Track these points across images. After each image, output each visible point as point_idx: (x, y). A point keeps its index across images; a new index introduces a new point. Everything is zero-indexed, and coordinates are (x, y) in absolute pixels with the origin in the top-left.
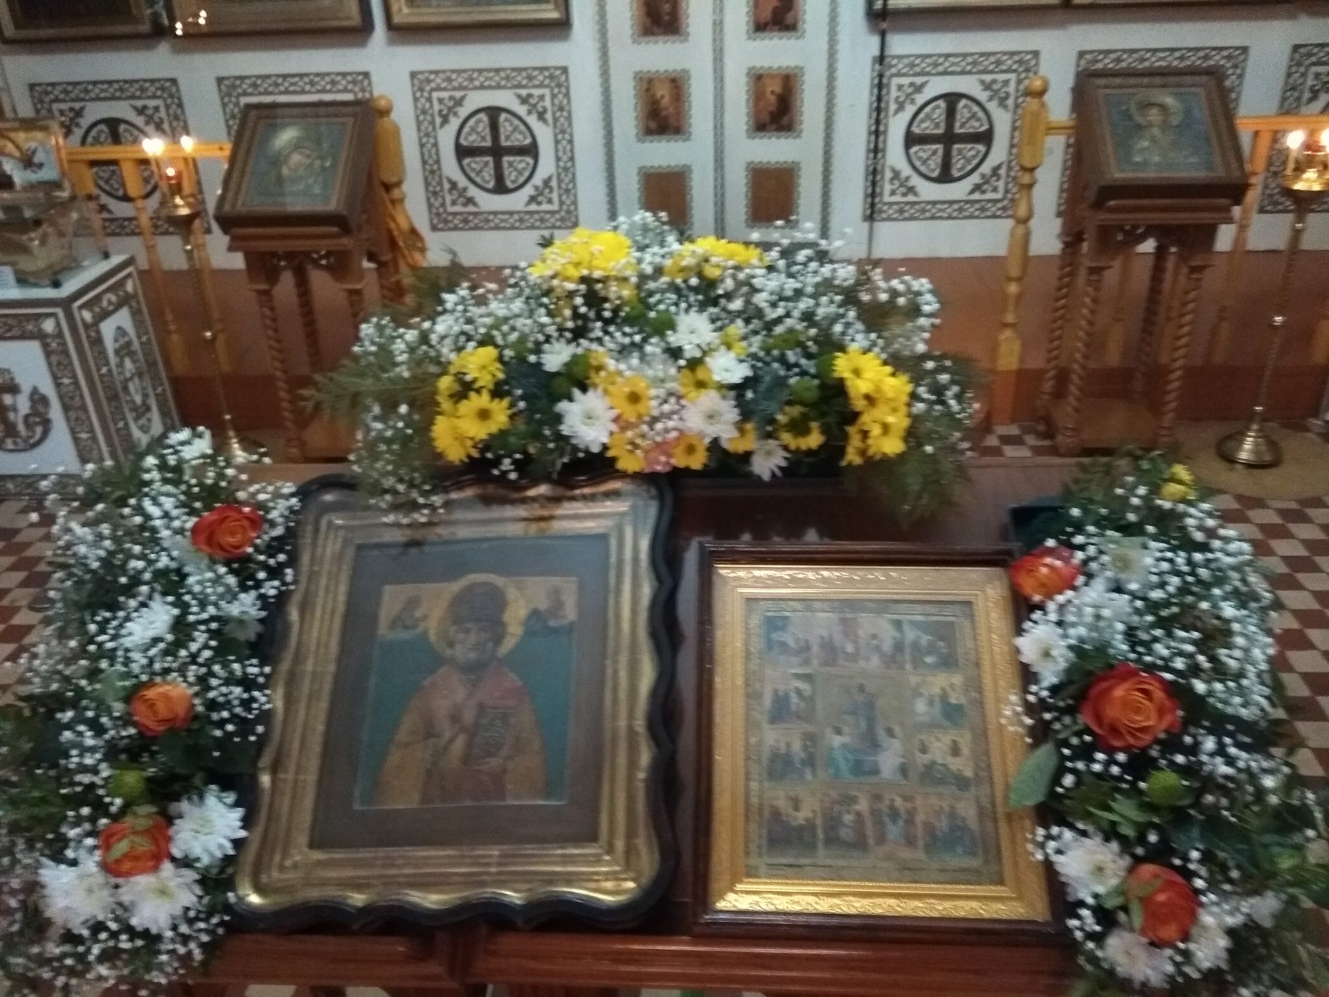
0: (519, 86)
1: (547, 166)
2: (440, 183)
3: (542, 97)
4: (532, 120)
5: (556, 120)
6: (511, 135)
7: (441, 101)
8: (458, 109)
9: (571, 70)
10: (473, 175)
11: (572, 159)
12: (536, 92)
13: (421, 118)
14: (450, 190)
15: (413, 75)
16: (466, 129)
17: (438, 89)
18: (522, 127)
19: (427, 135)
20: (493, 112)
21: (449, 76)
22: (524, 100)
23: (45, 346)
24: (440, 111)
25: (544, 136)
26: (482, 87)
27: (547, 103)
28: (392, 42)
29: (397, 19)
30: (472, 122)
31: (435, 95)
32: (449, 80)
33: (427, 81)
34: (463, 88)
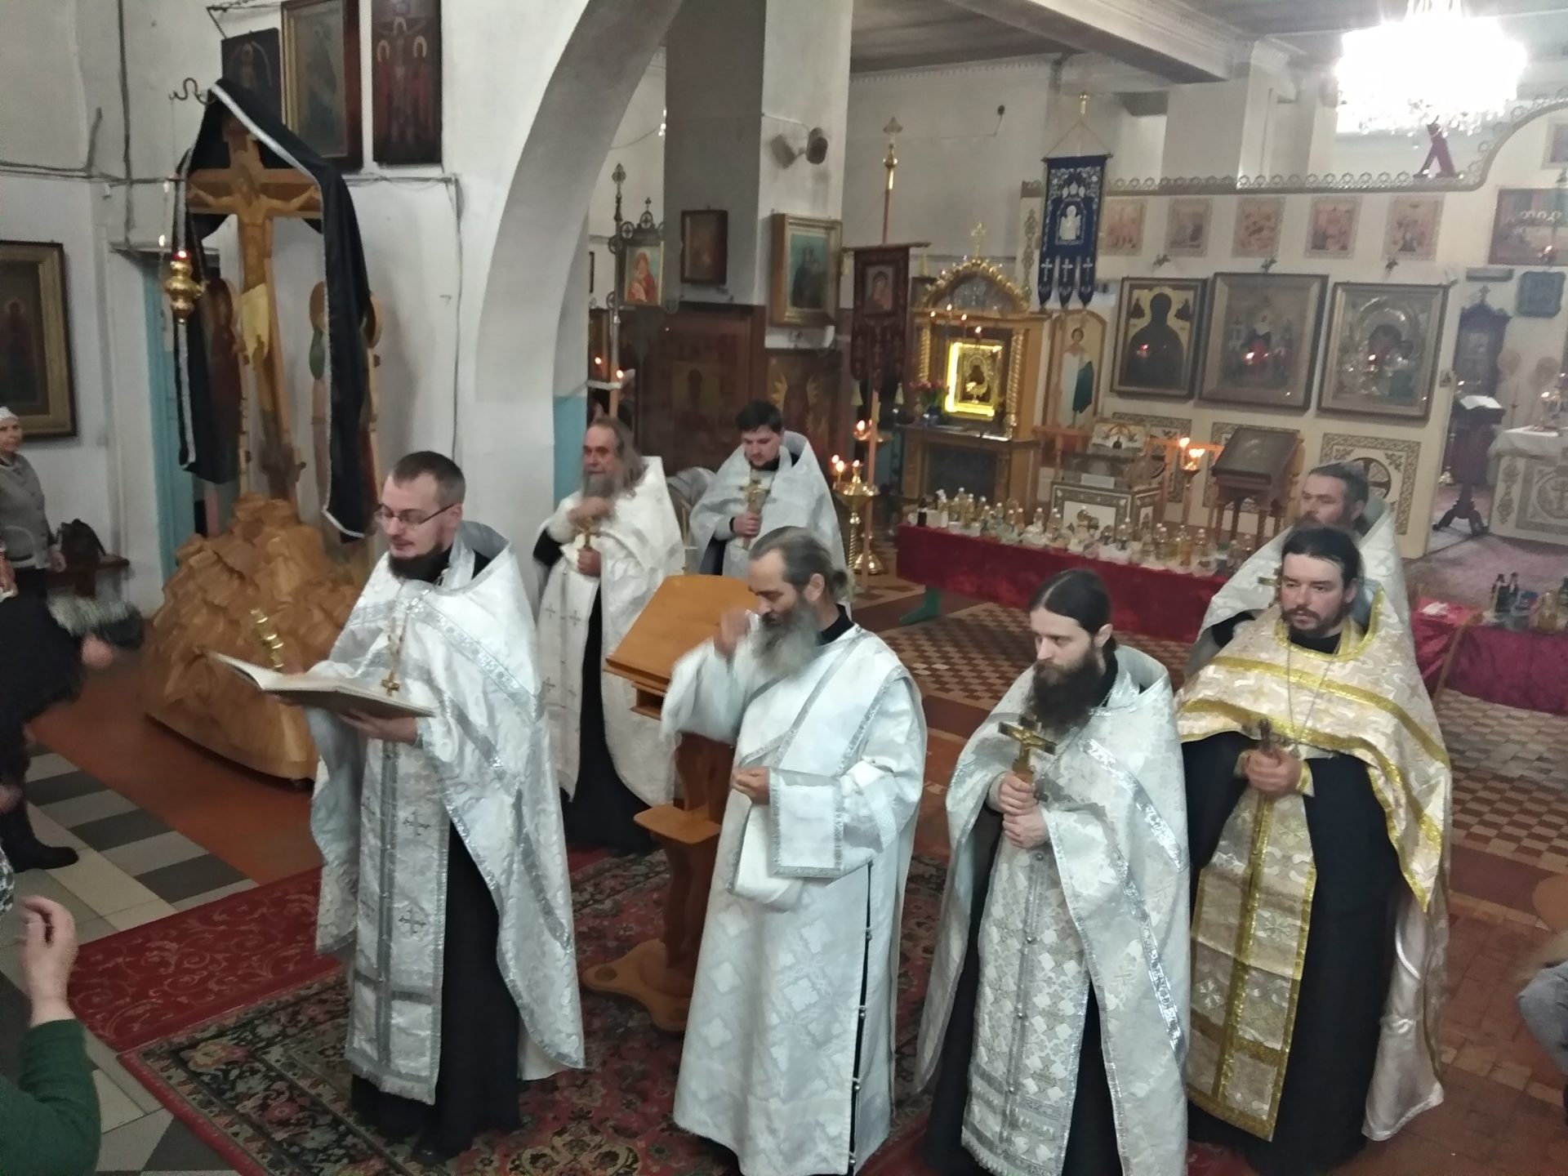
0: (1388, 449)
1: (1394, 495)
3: (1400, 457)
4: (1391, 469)
5: (1406, 470)
6: (1374, 475)
7: (1336, 451)
9: (1423, 446)
11: (1411, 494)
12: (1398, 454)
17: (1337, 444)
18: (1384, 472)
20: (1368, 461)
21: (1346, 438)
22: (1388, 457)
23: (1117, 511)
25: (1396, 478)
26: (1364, 447)
27: (1403, 460)
28: (1318, 416)
29: (1324, 405)
31: (1335, 447)
32: (1346, 440)
33: (1333, 439)
34: (1353, 445)
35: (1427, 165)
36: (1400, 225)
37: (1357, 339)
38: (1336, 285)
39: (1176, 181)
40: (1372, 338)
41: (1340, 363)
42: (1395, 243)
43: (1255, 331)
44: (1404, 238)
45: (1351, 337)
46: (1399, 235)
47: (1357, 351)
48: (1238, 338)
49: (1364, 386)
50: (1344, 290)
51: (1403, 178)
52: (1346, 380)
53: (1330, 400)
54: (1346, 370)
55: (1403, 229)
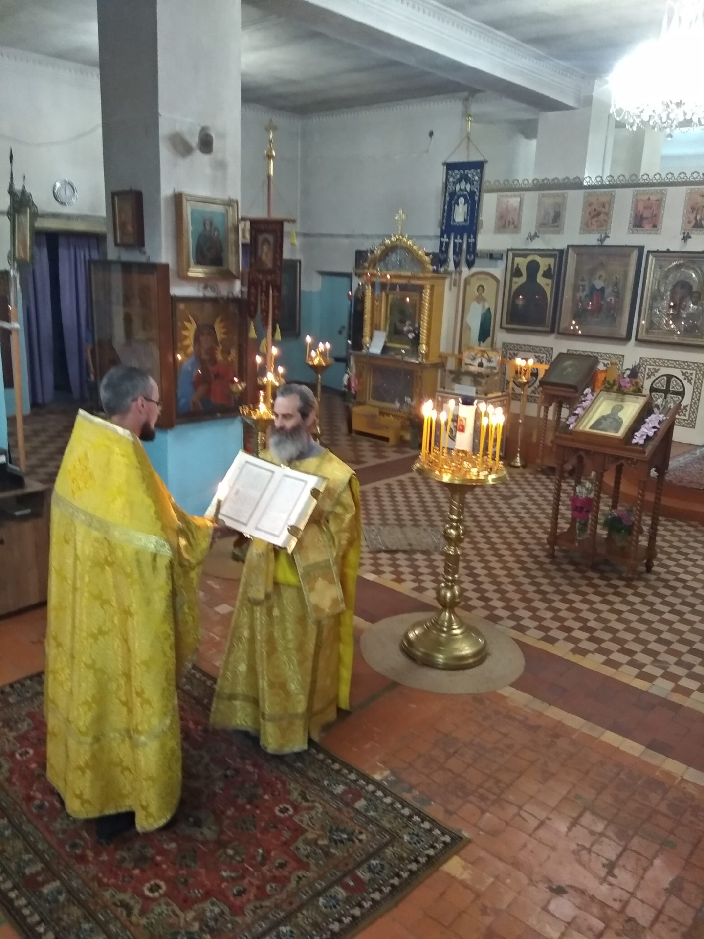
0: (684, 368)
1: (687, 401)
3: (692, 374)
4: (685, 382)
5: (695, 383)
6: (674, 386)
7: (649, 369)
8: (656, 374)
10: (654, 399)
11: (699, 400)
12: (690, 371)
15: (641, 358)
16: (657, 381)
17: (650, 365)
18: (680, 384)
20: (669, 377)
21: (655, 361)
22: (683, 374)
24: (648, 373)
25: (689, 389)
26: (668, 367)
27: (693, 377)
28: (636, 345)
29: (640, 337)
30: (659, 379)
31: (648, 367)
33: (647, 361)
34: (660, 366)
37: (663, 291)
38: (649, 252)
39: (543, 180)
40: (673, 291)
41: (651, 308)
43: (594, 285)
44: (696, 218)
45: (659, 290)
47: (663, 299)
48: (583, 290)
50: (653, 256)
51: (695, 175)
52: (655, 320)
53: (644, 334)
54: (655, 313)
55: (695, 212)
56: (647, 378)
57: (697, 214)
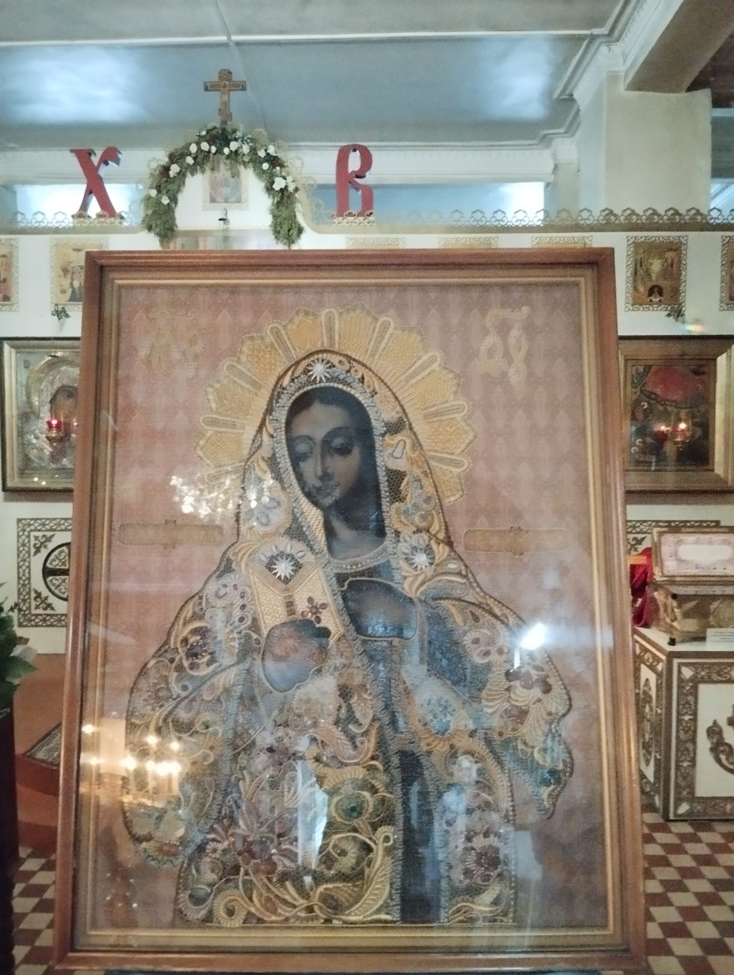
2: (29, 593)
7: (36, 538)
8: (48, 544)
10: (53, 588)
13: (21, 549)
14: (35, 599)
15: (19, 520)
16: (52, 557)
17: (35, 530)
19: (24, 560)
21: (43, 522)
24: (35, 545)
26: (65, 530)
28: (7, 499)
29: (10, 484)
30: (56, 552)
31: (32, 534)
32: (44, 525)
33: (30, 525)
34: (51, 530)
35: (85, 206)
36: (65, 271)
37: (37, 403)
40: (52, 401)
41: (21, 434)
42: (63, 292)
44: (72, 285)
45: (29, 402)
46: (66, 283)
47: (38, 416)
49: (54, 458)
50: (12, 347)
51: (60, 217)
52: (33, 454)
53: (17, 480)
54: (30, 443)
55: (69, 276)
56: (35, 553)
57: (72, 280)
